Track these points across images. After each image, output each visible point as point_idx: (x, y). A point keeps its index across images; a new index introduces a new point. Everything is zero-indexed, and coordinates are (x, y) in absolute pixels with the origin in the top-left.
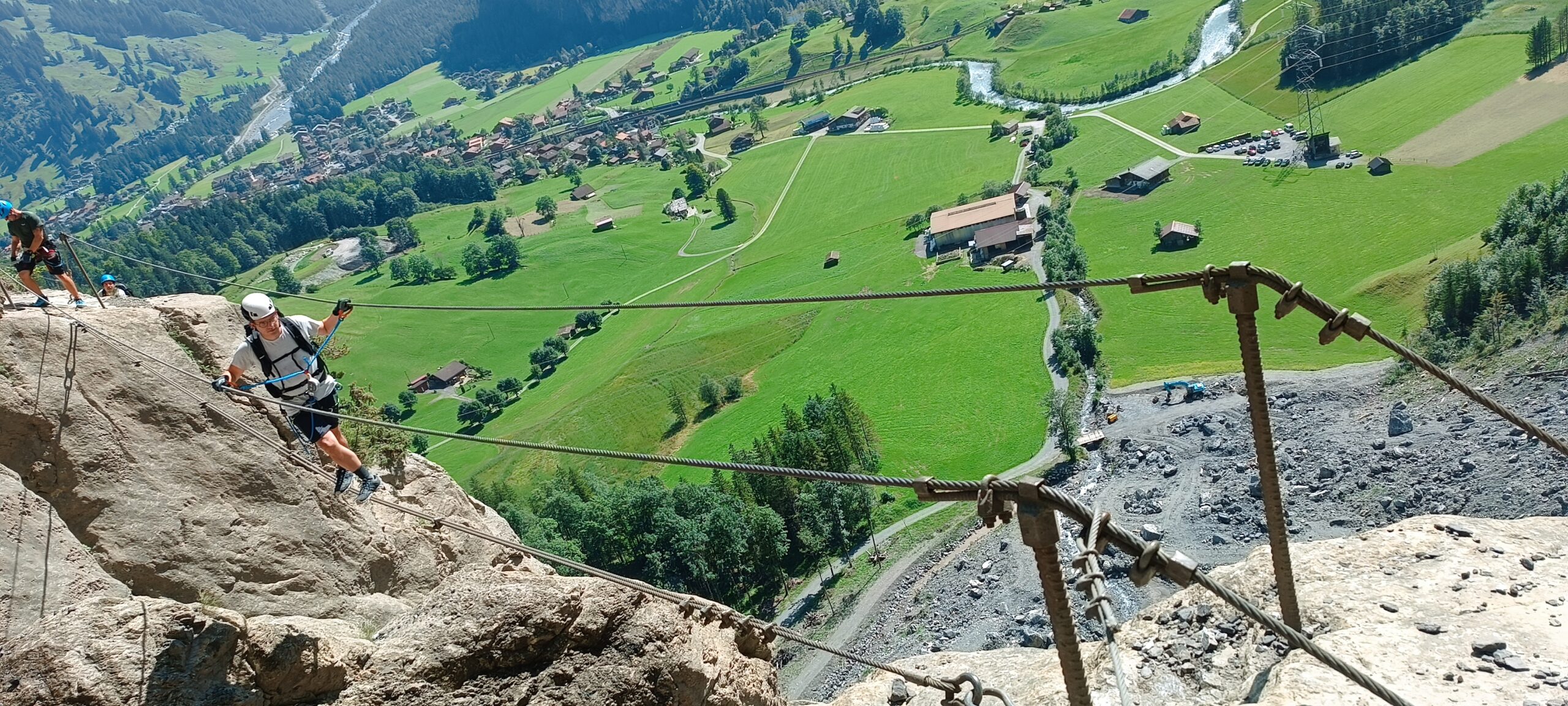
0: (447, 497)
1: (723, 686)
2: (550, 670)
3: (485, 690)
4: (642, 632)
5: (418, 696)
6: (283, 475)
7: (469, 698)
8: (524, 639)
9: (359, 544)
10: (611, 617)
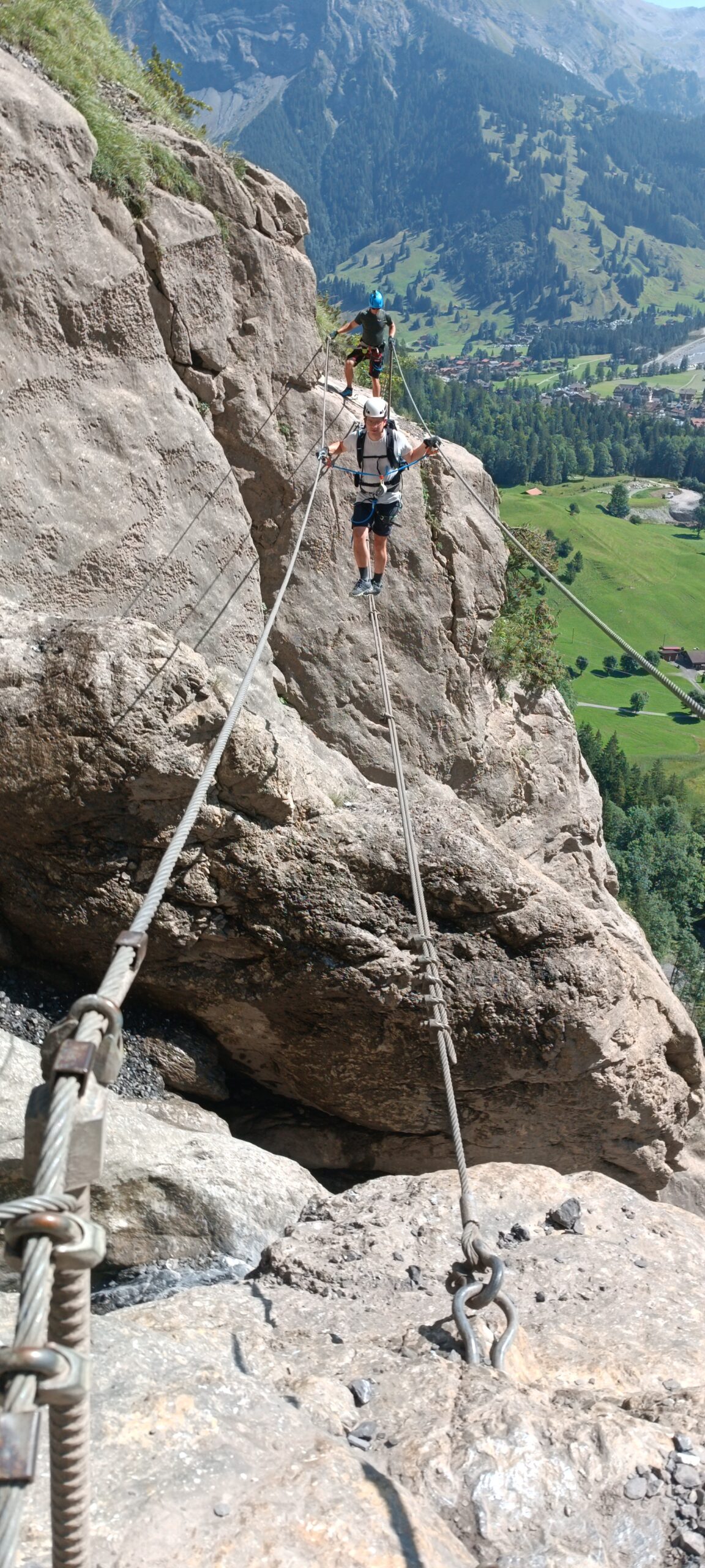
0: (560, 747)
1: (618, 1074)
2: (457, 937)
3: (390, 911)
4: (565, 968)
5: (333, 874)
6: (434, 641)
7: (371, 907)
8: (451, 894)
9: (459, 736)
10: (545, 933)
